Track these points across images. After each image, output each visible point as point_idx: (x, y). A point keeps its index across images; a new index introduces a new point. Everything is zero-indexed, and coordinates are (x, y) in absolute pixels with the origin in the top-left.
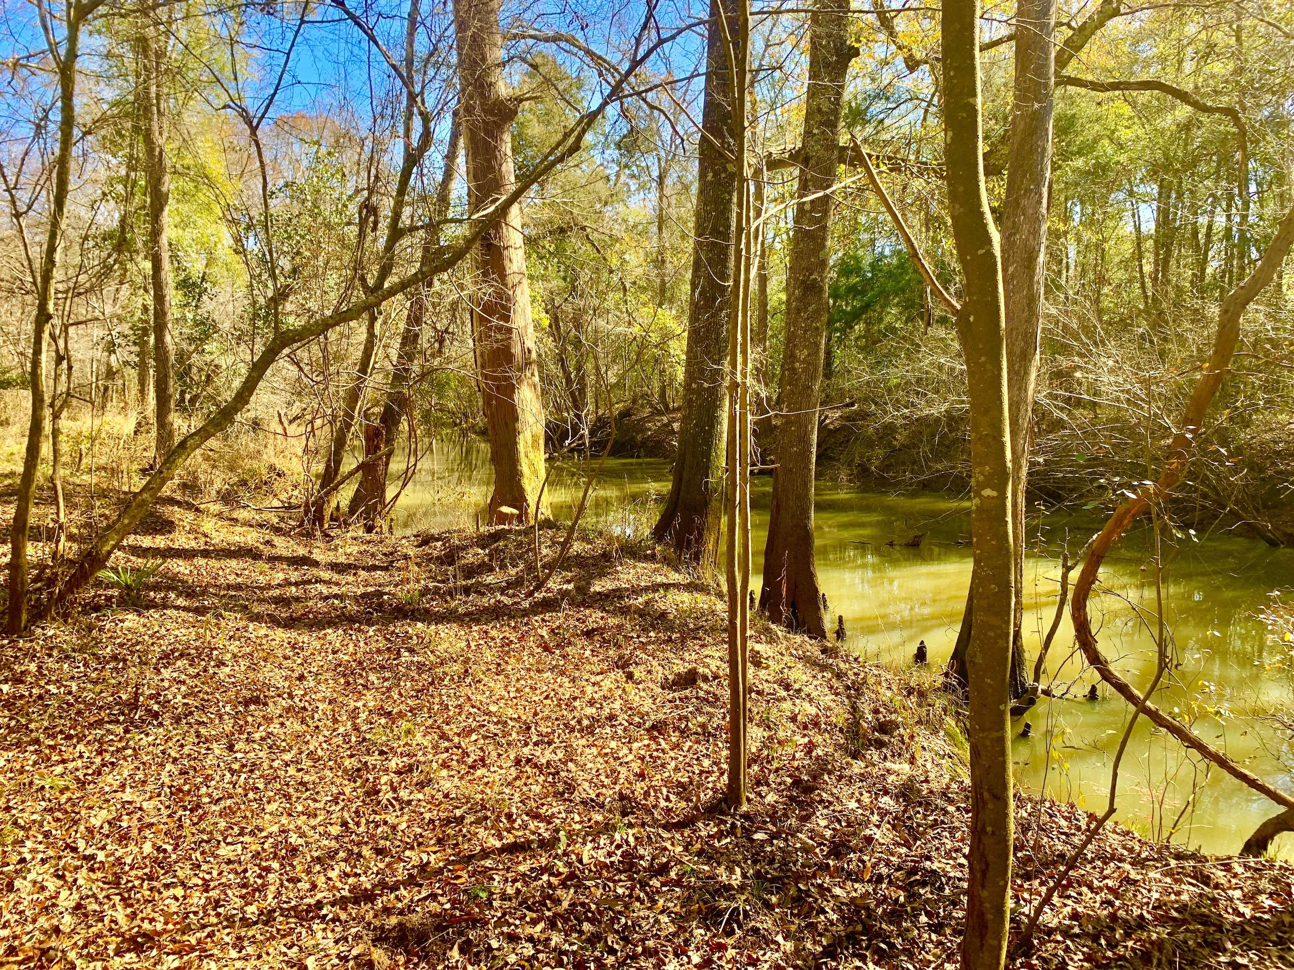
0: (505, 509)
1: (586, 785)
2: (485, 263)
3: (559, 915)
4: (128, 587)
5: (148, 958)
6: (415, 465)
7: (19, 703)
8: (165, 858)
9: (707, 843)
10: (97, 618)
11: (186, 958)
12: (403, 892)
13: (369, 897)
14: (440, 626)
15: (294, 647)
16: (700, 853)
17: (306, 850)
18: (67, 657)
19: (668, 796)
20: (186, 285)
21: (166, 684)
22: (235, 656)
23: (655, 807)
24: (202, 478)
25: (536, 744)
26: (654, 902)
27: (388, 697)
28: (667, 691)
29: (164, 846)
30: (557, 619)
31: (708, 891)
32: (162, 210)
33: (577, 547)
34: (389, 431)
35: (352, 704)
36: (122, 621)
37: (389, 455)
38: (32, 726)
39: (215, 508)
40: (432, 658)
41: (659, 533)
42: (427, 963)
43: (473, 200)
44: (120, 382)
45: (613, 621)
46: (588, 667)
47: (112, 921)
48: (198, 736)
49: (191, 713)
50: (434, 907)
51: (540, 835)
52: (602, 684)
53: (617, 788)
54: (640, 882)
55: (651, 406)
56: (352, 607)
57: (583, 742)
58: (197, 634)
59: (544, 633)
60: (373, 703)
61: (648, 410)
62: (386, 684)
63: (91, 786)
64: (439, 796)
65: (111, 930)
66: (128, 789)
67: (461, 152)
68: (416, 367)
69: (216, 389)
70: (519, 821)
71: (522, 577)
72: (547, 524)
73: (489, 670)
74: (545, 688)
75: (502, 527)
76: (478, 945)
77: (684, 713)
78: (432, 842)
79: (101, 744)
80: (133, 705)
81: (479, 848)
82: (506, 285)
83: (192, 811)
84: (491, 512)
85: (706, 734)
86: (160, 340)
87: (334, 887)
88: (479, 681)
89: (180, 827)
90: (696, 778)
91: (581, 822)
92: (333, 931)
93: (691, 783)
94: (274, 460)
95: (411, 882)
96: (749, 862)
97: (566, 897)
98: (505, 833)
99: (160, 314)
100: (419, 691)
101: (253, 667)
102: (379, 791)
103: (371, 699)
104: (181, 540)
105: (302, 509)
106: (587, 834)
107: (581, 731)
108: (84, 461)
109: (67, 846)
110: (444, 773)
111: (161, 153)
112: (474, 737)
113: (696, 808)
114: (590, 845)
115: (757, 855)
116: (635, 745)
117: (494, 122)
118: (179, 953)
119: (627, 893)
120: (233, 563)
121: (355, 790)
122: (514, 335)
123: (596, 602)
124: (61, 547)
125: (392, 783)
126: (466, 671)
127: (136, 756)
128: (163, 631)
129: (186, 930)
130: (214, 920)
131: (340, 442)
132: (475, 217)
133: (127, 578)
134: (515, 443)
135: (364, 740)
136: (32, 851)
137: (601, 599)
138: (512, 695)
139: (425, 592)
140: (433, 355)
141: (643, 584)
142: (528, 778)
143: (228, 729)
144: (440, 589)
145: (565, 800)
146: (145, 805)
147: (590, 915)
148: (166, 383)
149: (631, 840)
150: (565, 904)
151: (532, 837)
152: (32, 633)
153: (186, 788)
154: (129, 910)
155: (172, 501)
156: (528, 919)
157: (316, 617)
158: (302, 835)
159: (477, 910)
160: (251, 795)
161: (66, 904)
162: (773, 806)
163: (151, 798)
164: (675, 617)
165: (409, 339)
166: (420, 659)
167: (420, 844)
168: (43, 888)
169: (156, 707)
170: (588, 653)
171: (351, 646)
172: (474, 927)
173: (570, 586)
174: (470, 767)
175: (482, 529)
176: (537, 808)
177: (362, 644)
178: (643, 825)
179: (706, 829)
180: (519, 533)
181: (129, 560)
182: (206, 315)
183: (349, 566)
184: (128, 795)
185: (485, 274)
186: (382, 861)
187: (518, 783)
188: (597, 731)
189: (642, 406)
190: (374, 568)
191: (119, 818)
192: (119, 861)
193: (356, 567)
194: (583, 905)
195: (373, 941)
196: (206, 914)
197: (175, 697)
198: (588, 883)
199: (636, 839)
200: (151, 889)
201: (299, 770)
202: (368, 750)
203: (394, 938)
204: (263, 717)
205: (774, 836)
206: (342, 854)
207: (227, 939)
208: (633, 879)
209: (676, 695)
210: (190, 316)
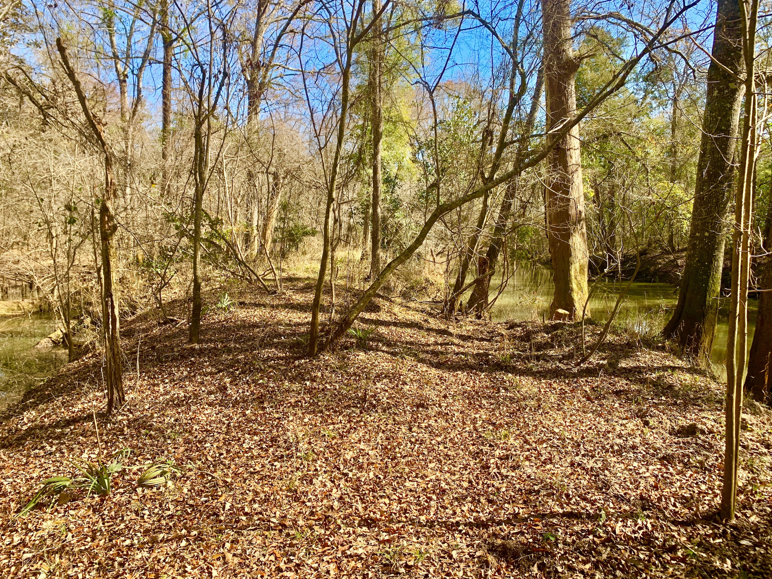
0: (561, 311)
1: (617, 486)
2: (555, 159)
3: (600, 562)
4: (360, 338)
5: (373, 531)
6: (507, 281)
7: (314, 391)
8: (380, 482)
9: (704, 539)
10: (347, 353)
11: (392, 536)
12: (504, 527)
13: (484, 525)
14: (522, 378)
15: (441, 379)
16: (699, 545)
17: (450, 492)
18: (334, 371)
19: (674, 503)
20: (387, 181)
21: (379, 390)
22: (411, 380)
23: (666, 508)
24: (393, 284)
25: (583, 456)
26: (666, 569)
27: (493, 414)
28: (673, 437)
29: (380, 476)
30: (597, 382)
31: (706, 571)
32: (379, 141)
33: (609, 338)
34: (491, 261)
35: (473, 415)
36: (358, 356)
37: (491, 275)
38: (320, 404)
39: (399, 300)
40: (519, 395)
41: (667, 332)
42: (519, 570)
43: (549, 122)
44: (354, 233)
45: (634, 387)
46: (617, 414)
47: (356, 509)
48: (394, 421)
49: (391, 408)
50: (522, 539)
51: (587, 510)
52: (627, 425)
53: (639, 492)
54: (655, 553)
55: (662, 248)
56: (472, 361)
57: (614, 459)
58: (393, 366)
59: (587, 390)
60: (484, 417)
61: (659, 251)
62: (492, 406)
63: (346, 438)
64: (525, 476)
65: (356, 513)
66: (362, 443)
67: (543, 95)
68: (509, 223)
69: (400, 236)
70: (574, 500)
71: (572, 353)
72: (589, 322)
73: (553, 407)
74: (589, 423)
75: (558, 321)
76: (549, 568)
77: (687, 452)
78: (521, 502)
79: (350, 417)
80: (364, 399)
81: (549, 511)
82: (567, 172)
83: (392, 459)
84: (551, 312)
85: (703, 468)
86: (375, 210)
87: (465, 516)
88: (547, 413)
89: (387, 467)
90: (696, 495)
91: (614, 508)
92: (465, 539)
93: (692, 497)
94: (428, 276)
95: (508, 522)
96: (737, 558)
97: (605, 553)
98: (565, 505)
99: (376, 196)
100: (511, 413)
101: (421, 387)
102: (489, 467)
103: (483, 414)
104: (383, 316)
105: (443, 303)
106: (619, 516)
107: (613, 452)
108: (339, 272)
109: (336, 467)
110: (527, 463)
111: (380, 111)
112: (545, 445)
113: (696, 514)
114: (620, 524)
115: (743, 554)
116: (651, 467)
117: (565, 74)
118: (388, 532)
119: (646, 558)
120: (409, 330)
121: (476, 464)
122: (571, 203)
123: (622, 373)
124: (333, 315)
125: (497, 464)
126: (539, 406)
127: (365, 425)
128: (376, 363)
129: (391, 521)
130: (405, 520)
131: (465, 267)
132: (550, 132)
133: (360, 334)
134: (569, 270)
135: (481, 436)
136: (320, 466)
137: (626, 372)
138: (568, 424)
139: (512, 356)
140: (519, 216)
141: (655, 365)
142: (579, 475)
143: (409, 419)
144: (521, 355)
145: (603, 493)
146: (370, 452)
147: (621, 566)
148: (377, 234)
149: (649, 526)
150: (605, 556)
151: (582, 511)
152: (319, 358)
153: (389, 447)
154: (364, 505)
155: (379, 296)
156: (580, 559)
157: (452, 364)
158: (448, 484)
159: (549, 547)
160: (421, 457)
161: (335, 495)
162: (755, 525)
163: (372, 449)
164: (680, 389)
165: (506, 207)
166: (511, 395)
167: (513, 502)
168: (325, 486)
169: (374, 402)
170: (617, 405)
171: (471, 382)
172: (547, 557)
173: (605, 362)
174: (542, 462)
175: (546, 322)
176: (585, 494)
177: (477, 382)
178: (658, 518)
179: (703, 530)
180: (570, 326)
181: (360, 325)
182: (396, 197)
183: (469, 337)
184: (362, 446)
185: (555, 166)
186: (492, 507)
187: (572, 477)
188: (624, 454)
189: (655, 248)
190: (482, 340)
191: (358, 457)
192: (358, 479)
193: (473, 339)
194: (616, 559)
195: (488, 550)
196: (400, 516)
197: (383, 398)
198: (620, 547)
199: (653, 526)
200: (374, 497)
201: (445, 448)
202: (483, 443)
203: (500, 552)
204: (426, 415)
205: (756, 545)
206: (469, 499)
207: (411, 531)
208: (651, 551)
209: (680, 439)
210: (388, 198)
